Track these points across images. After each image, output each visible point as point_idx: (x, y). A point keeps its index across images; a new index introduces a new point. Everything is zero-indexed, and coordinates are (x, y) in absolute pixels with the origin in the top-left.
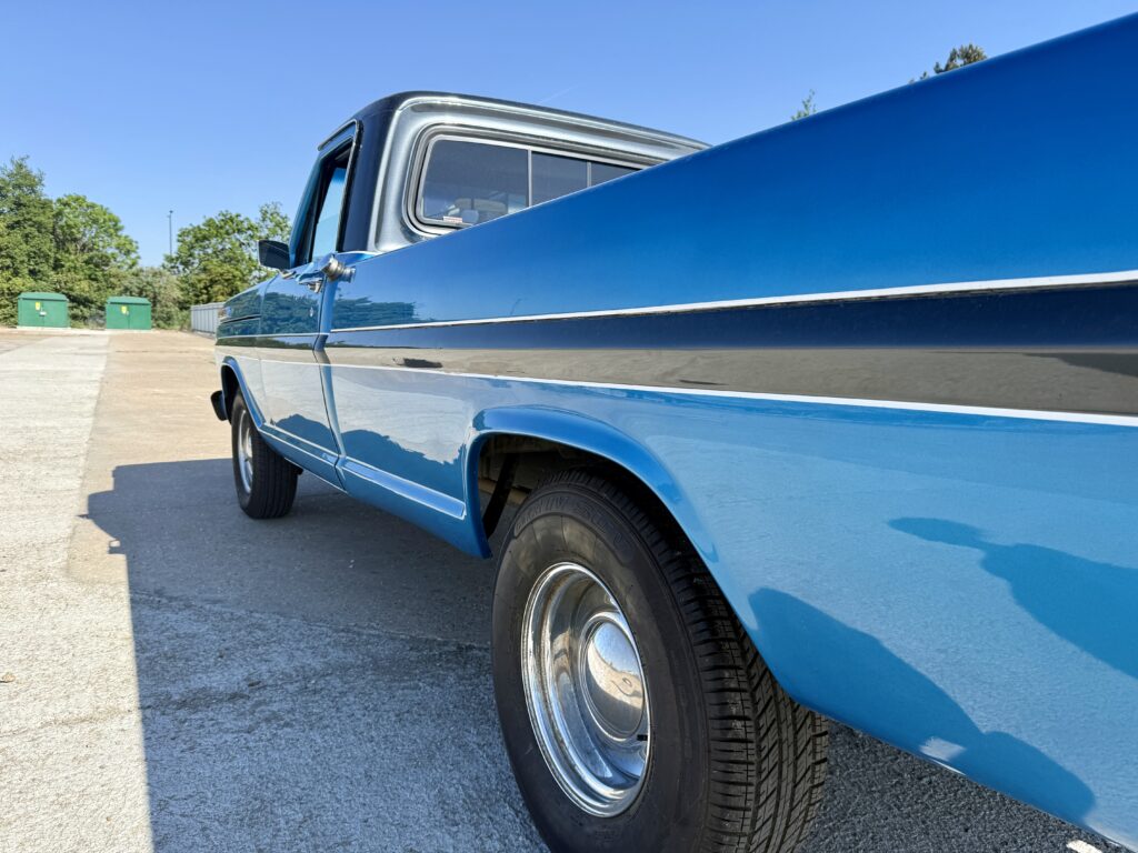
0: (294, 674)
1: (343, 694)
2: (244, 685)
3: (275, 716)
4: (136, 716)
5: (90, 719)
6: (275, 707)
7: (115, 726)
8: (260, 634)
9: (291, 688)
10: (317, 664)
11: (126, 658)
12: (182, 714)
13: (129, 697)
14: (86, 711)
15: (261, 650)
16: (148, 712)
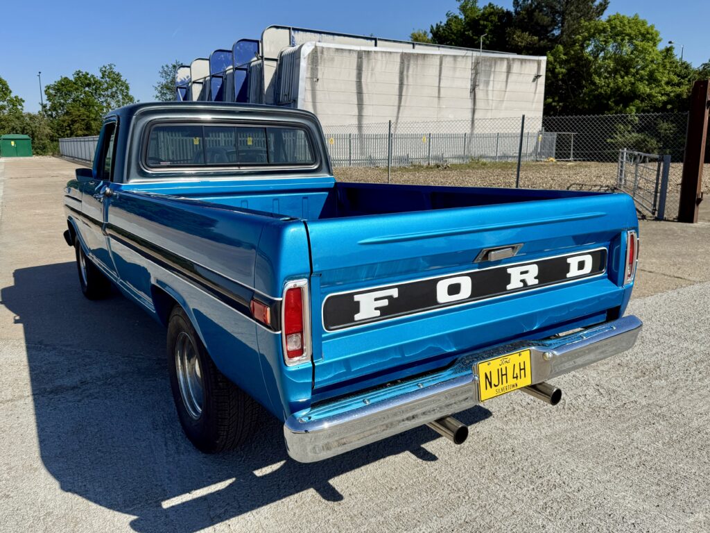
0: (101, 377)
1: (122, 384)
2: (78, 383)
3: (91, 395)
4: (31, 398)
5: (12, 400)
6: (91, 391)
7: (22, 402)
8: (88, 360)
9: (99, 383)
10: (112, 372)
11: (25, 374)
12: (51, 396)
13: (28, 391)
14: (10, 397)
15: (87, 367)
16: (36, 396)
